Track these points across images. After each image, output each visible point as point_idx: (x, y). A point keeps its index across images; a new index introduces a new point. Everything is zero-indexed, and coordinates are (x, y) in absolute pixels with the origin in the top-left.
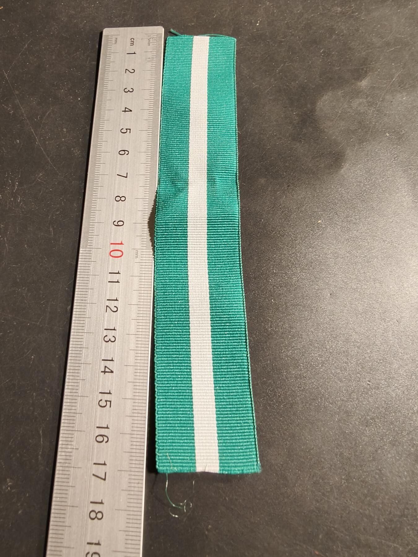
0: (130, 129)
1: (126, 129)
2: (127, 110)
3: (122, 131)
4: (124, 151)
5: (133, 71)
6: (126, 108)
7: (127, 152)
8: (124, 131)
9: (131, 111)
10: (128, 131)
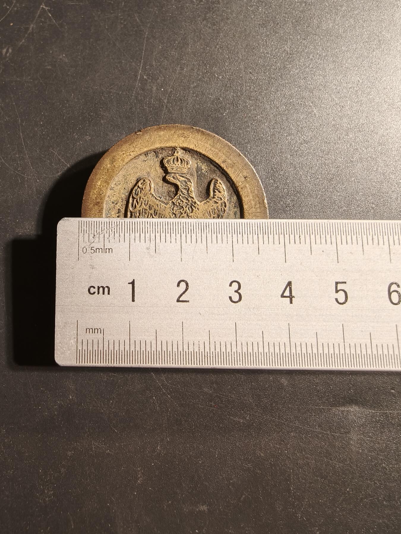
0: (337, 283)
1: (337, 291)
2: (287, 293)
3: (342, 300)
4: (390, 294)
5: (183, 285)
6: (283, 296)
7: (394, 287)
8: (341, 297)
9: (289, 284)
10: (340, 287)
